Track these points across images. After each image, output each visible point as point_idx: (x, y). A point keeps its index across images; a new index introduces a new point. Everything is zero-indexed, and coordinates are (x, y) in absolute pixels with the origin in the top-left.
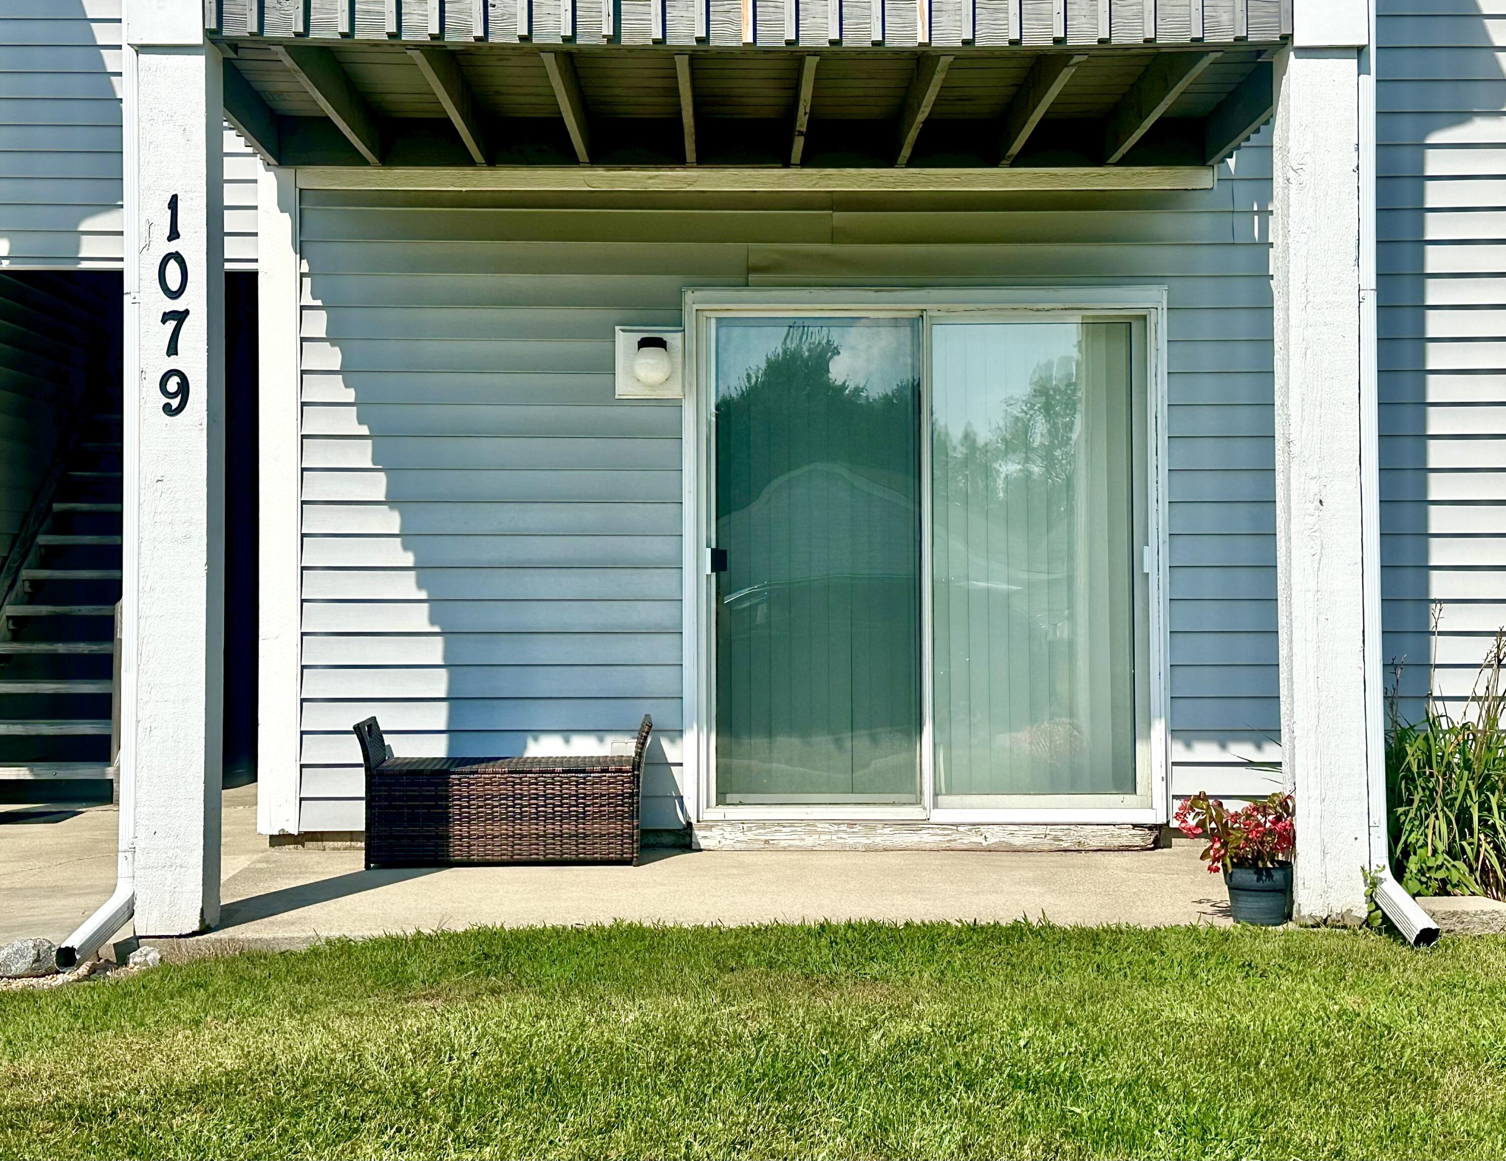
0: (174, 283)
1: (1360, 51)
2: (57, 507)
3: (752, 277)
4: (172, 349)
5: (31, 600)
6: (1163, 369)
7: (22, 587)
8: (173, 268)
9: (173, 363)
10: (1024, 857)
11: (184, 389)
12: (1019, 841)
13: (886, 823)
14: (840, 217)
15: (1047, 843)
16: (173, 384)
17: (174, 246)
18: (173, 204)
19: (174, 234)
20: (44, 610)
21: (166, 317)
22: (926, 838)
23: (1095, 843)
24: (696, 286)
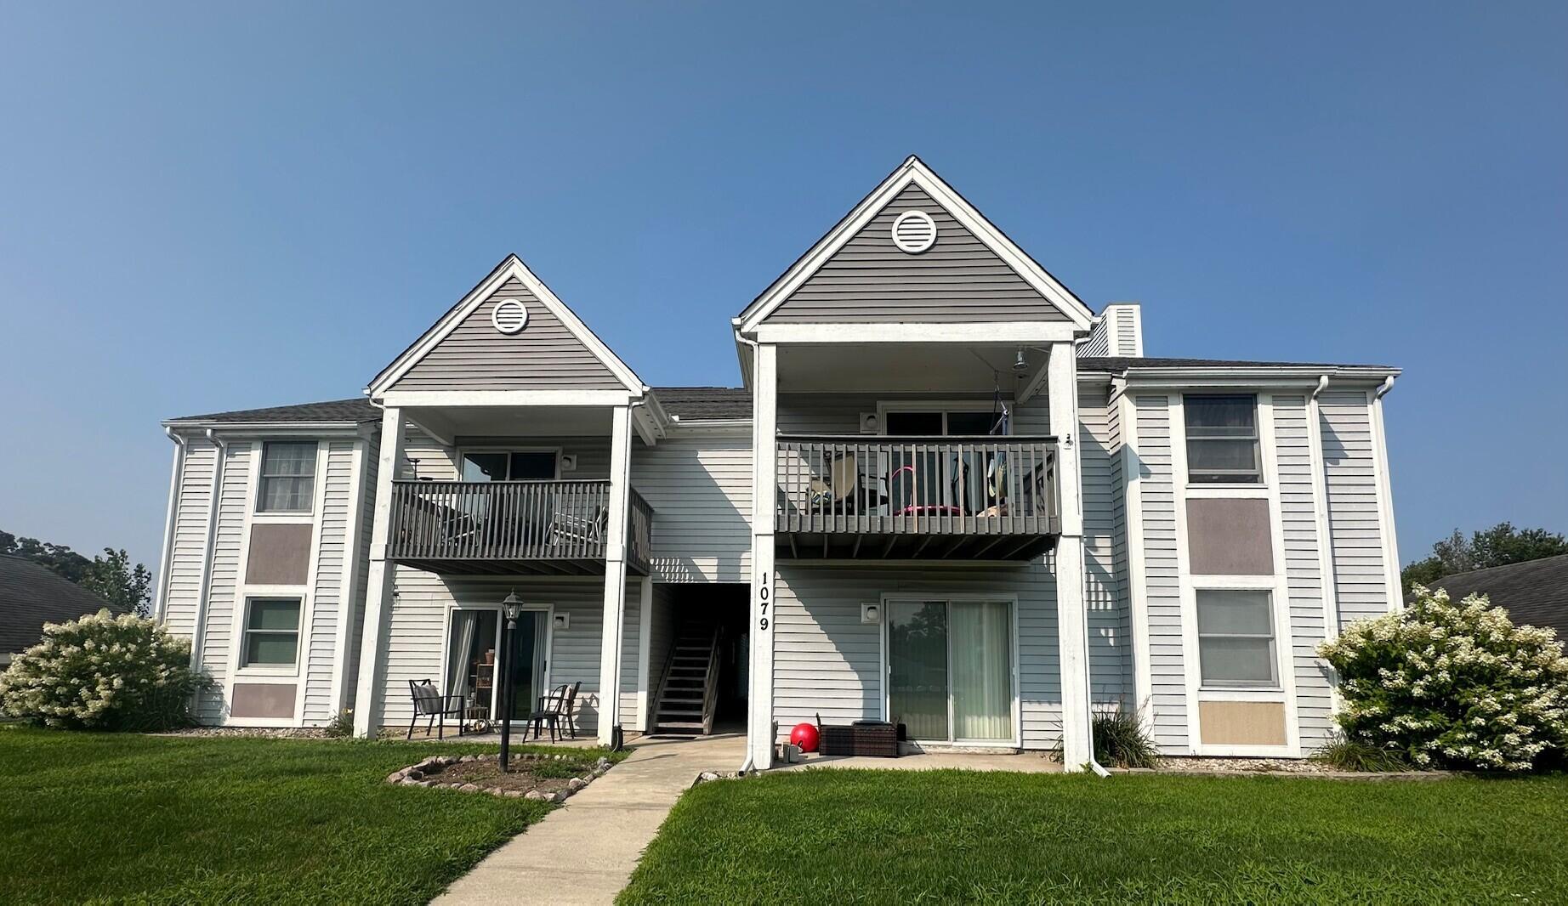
0: (765, 595)
1: (1079, 537)
2: (678, 648)
3: (900, 589)
4: (764, 613)
5: (672, 675)
6: (1017, 618)
7: (670, 672)
8: (764, 591)
9: (764, 616)
10: (979, 756)
11: (767, 623)
12: (977, 752)
13: (939, 746)
14: (925, 573)
15: (986, 752)
16: (764, 622)
17: (765, 586)
18: (765, 575)
19: (765, 583)
20: (677, 678)
21: (762, 605)
22: (951, 750)
23: (1001, 753)
24: (883, 592)
